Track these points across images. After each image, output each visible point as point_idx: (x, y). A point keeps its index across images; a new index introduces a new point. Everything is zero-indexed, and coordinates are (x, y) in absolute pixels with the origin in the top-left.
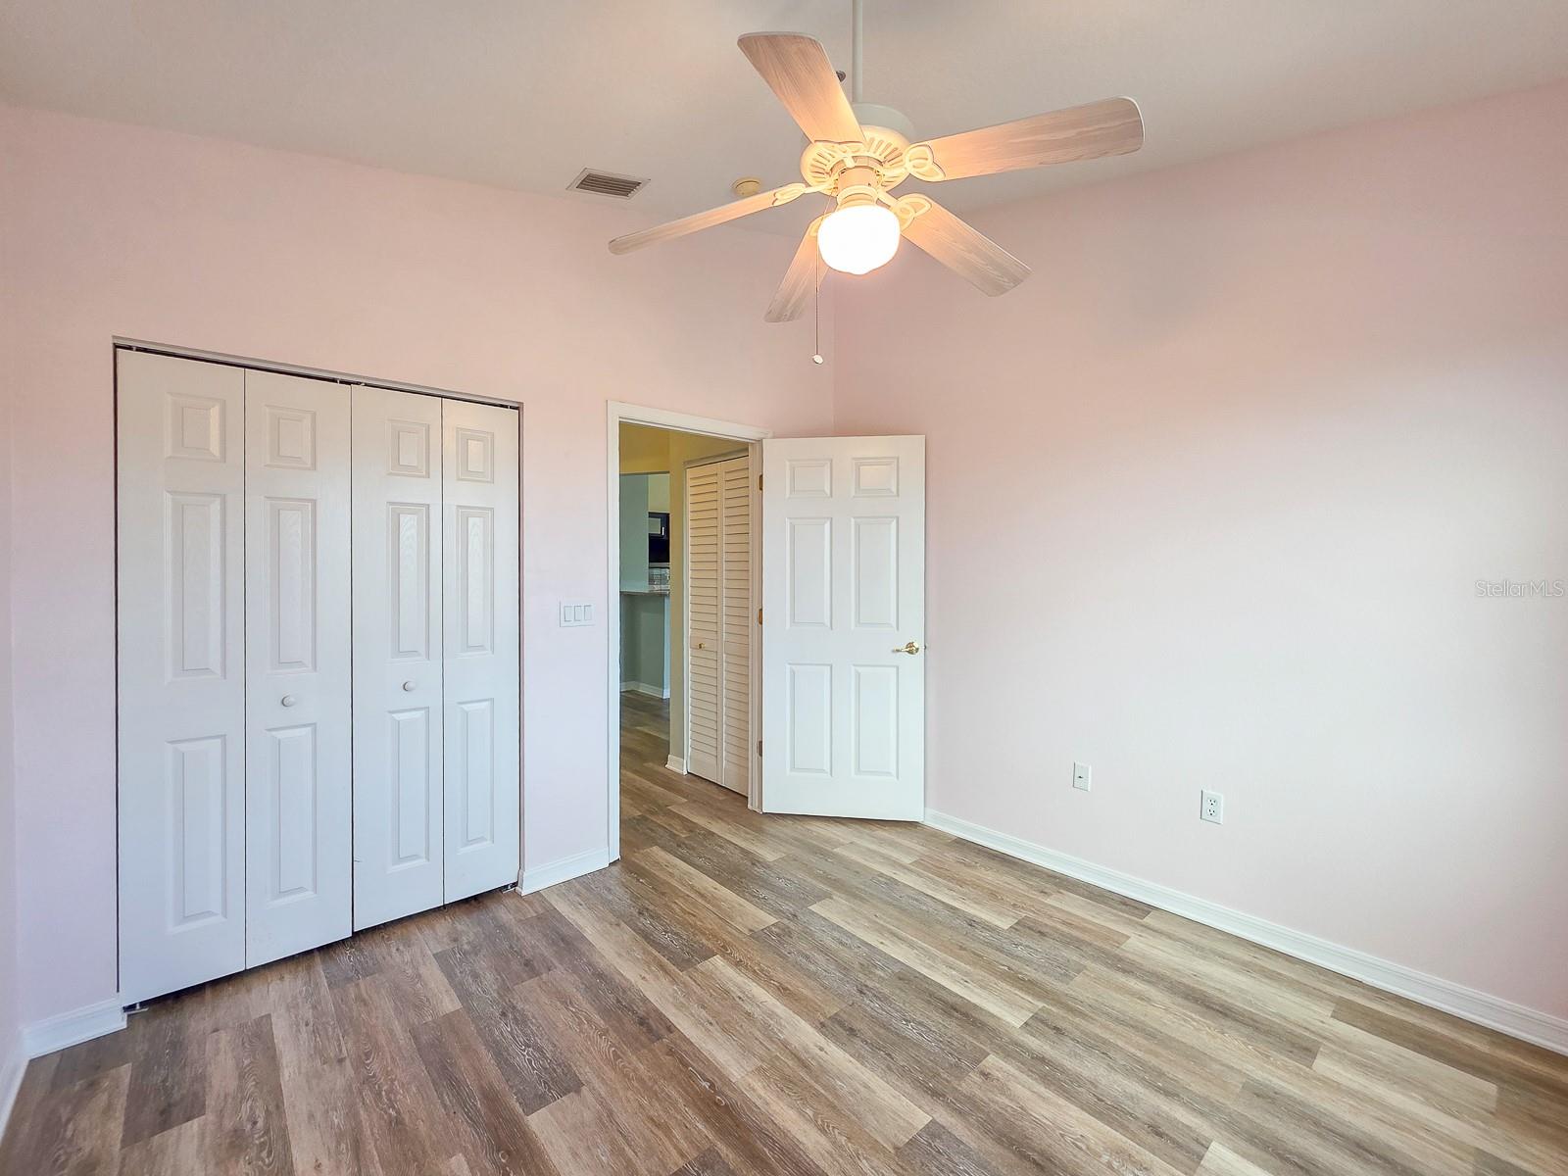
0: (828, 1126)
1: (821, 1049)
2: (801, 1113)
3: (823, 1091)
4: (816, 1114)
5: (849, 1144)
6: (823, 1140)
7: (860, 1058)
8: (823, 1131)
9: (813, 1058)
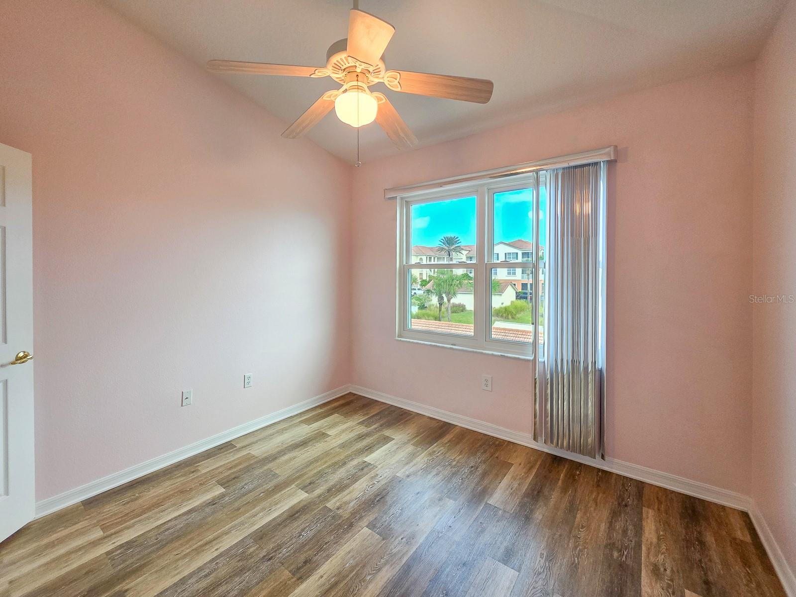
0: (376, 568)
1: (322, 577)
2: (370, 581)
3: (354, 573)
4: (369, 574)
5: (385, 557)
6: (384, 569)
7: (328, 557)
8: (379, 570)
9: (329, 580)
